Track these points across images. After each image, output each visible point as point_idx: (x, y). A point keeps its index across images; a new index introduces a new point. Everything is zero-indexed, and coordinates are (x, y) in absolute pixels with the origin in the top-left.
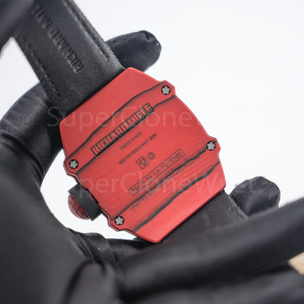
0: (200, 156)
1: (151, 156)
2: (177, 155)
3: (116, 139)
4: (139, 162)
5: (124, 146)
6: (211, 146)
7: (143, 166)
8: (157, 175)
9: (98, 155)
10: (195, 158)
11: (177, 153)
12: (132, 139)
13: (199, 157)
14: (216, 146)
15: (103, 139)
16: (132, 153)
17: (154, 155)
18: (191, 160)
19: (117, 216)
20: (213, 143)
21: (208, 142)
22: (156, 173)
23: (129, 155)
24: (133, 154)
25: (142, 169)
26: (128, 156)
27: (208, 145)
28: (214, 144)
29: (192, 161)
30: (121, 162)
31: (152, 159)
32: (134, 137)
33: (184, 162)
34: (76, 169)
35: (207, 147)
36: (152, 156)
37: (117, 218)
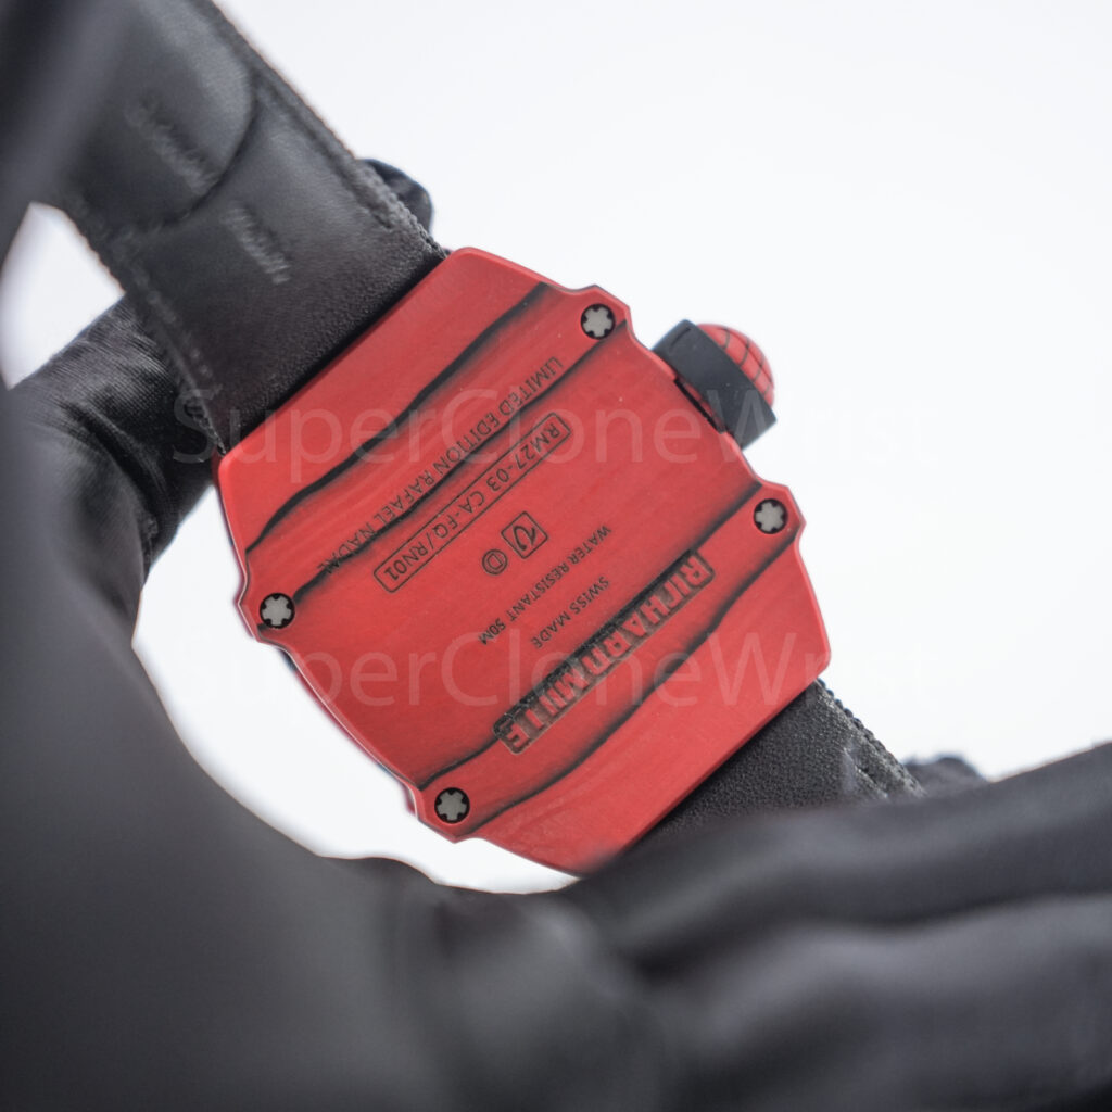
0: (318, 571)
1: (495, 562)
2: (403, 570)
3: (624, 614)
4: (540, 536)
5: (595, 590)
6: (277, 611)
7: (525, 522)
8: (472, 490)
9: (687, 554)
10: (334, 564)
11: (402, 577)
12: (569, 619)
13: (323, 567)
14: (258, 614)
15: (673, 610)
16: (565, 568)
17: (487, 565)
18: (350, 556)
19: (609, 337)
20: (268, 622)
21: (290, 625)
22: (474, 501)
23: (574, 559)
24: (561, 564)
25: (525, 513)
26: (578, 555)
27: (286, 614)
28: (265, 617)
29: (345, 552)
30: (604, 531)
31: (493, 552)
32: (559, 626)
33: (376, 546)
34: (762, 499)
35: (290, 606)
36: (493, 563)
37: (607, 332)
